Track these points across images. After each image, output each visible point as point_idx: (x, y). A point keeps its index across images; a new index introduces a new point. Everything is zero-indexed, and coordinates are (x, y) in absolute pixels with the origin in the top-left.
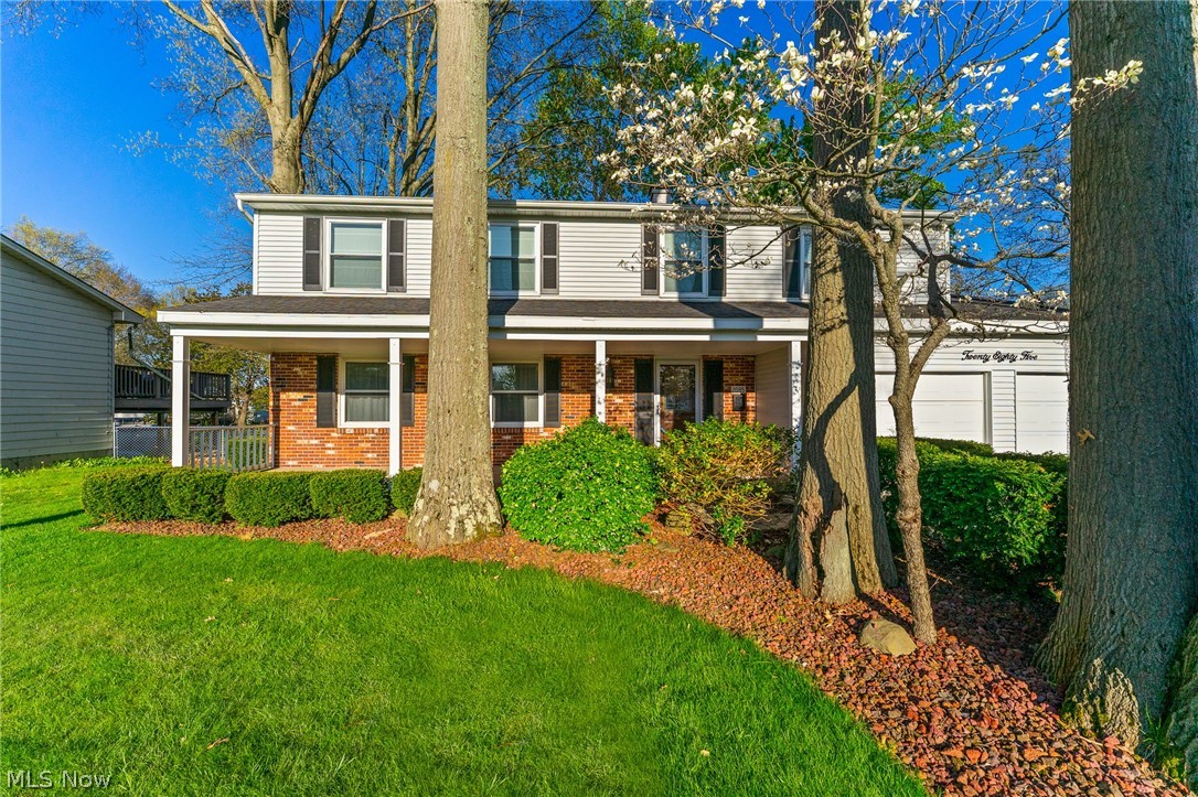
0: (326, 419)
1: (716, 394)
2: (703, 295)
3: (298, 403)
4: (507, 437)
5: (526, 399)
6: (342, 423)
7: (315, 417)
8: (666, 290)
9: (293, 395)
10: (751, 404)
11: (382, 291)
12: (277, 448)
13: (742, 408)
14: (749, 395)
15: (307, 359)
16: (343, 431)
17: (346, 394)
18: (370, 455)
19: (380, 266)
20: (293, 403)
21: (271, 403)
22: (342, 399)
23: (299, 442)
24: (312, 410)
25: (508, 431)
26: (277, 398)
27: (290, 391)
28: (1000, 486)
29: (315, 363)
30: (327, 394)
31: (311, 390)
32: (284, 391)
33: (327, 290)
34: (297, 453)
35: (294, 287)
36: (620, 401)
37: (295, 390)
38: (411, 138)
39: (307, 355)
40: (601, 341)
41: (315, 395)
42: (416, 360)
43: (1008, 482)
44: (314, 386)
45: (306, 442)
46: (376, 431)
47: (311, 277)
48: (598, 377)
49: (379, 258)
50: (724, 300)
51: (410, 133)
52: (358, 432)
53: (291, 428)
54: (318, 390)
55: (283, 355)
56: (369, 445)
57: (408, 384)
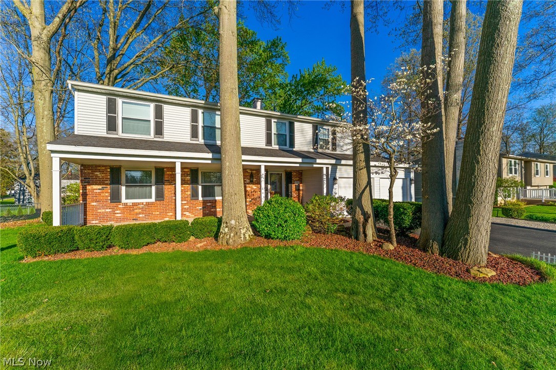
0: (115, 197)
1: (290, 185)
2: (287, 148)
3: (98, 191)
4: (209, 204)
5: (216, 188)
6: (124, 200)
7: (109, 198)
8: (274, 145)
9: (95, 187)
10: (301, 188)
11: (151, 136)
12: (85, 214)
13: (298, 189)
14: (301, 185)
15: (103, 168)
16: (126, 204)
17: (126, 186)
18: (141, 216)
19: (150, 125)
20: (95, 191)
21: (81, 191)
22: (123, 189)
23: (100, 211)
24: (107, 194)
25: (210, 201)
26: (84, 188)
27: (94, 184)
28: (401, 209)
29: (109, 170)
30: (116, 186)
31: (107, 184)
32: (90, 185)
33: (120, 134)
34: (97, 217)
35: (101, 131)
36: (255, 188)
37: (96, 184)
38: (112, 46)
39: (103, 166)
40: (263, 165)
41: (109, 186)
42: (165, 170)
43: (403, 208)
44: (109, 182)
45: (103, 210)
46: (145, 204)
47: (112, 125)
49: (149, 121)
50: (294, 149)
51: (111, 43)
52: (134, 204)
53: (94, 204)
54: (110, 184)
55: (89, 166)
56: (140, 210)
57: (160, 181)
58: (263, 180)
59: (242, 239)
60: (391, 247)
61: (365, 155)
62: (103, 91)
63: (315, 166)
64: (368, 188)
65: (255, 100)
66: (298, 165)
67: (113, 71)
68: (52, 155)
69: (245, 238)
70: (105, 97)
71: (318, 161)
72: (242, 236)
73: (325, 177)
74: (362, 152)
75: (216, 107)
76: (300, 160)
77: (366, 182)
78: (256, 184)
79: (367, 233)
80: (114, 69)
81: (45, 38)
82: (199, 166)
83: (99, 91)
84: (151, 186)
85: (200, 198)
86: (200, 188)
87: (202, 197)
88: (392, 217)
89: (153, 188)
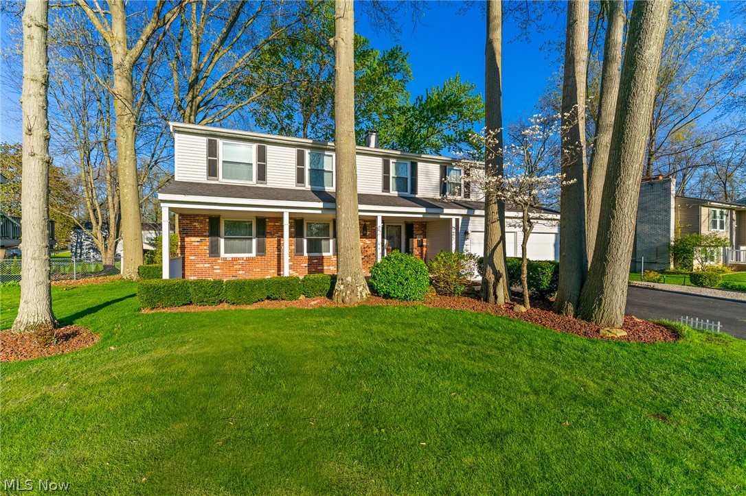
0: (214, 251)
1: (411, 239)
2: (408, 194)
3: (196, 244)
4: (315, 261)
5: (323, 242)
6: (223, 254)
7: (208, 252)
8: (393, 190)
9: (193, 239)
10: (425, 244)
11: (253, 182)
12: (184, 269)
13: (420, 245)
14: (424, 240)
15: (202, 218)
16: (225, 259)
17: (225, 238)
18: (241, 272)
19: (252, 168)
20: (194, 244)
21: (179, 244)
22: (222, 241)
23: (198, 266)
24: (205, 247)
25: (316, 258)
26: (183, 240)
27: (192, 236)
28: (539, 269)
29: (208, 220)
30: (214, 238)
31: (205, 236)
32: (188, 236)
33: (221, 180)
34: (195, 272)
35: (201, 177)
36: (369, 242)
37: (194, 236)
38: (194, 66)
39: (202, 216)
40: (380, 216)
41: (207, 239)
42: (267, 220)
43: (541, 268)
44: (207, 234)
45: (202, 266)
46: (245, 259)
47: (212, 170)
48: (379, 232)
49: (251, 164)
50: (417, 196)
51: (193, 63)
52: (234, 259)
53: (193, 258)
54: (209, 236)
55: (187, 215)
56: (240, 267)
57: (262, 233)
58: (379, 233)
59: (359, 297)
60: (523, 309)
61: (498, 206)
62: (203, 132)
63: (441, 217)
64: (501, 244)
65: (369, 133)
66: (421, 216)
67: (195, 98)
68: (162, 205)
69: (362, 296)
70: (205, 138)
71: (446, 211)
72: (359, 294)
73: (454, 231)
74: (495, 203)
75: (325, 147)
76: (423, 210)
77: (499, 237)
78: (369, 238)
79: (498, 294)
80: (197, 96)
81: (127, 66)
82: (304, 216)
83: (199, 132)
84: (252, 238)
85: (306, 254)
86: (305, 241)
87: (308, 252)
88: (525, 276)
89: (254, 241)
